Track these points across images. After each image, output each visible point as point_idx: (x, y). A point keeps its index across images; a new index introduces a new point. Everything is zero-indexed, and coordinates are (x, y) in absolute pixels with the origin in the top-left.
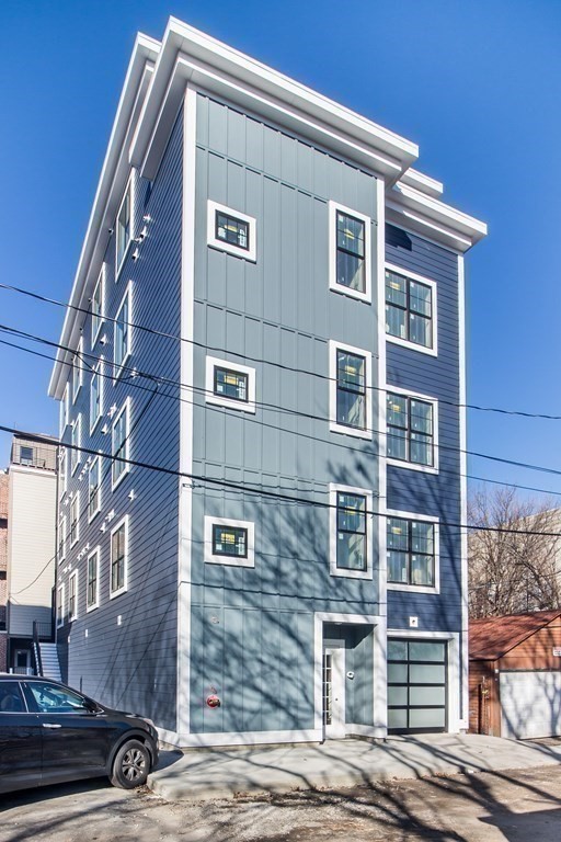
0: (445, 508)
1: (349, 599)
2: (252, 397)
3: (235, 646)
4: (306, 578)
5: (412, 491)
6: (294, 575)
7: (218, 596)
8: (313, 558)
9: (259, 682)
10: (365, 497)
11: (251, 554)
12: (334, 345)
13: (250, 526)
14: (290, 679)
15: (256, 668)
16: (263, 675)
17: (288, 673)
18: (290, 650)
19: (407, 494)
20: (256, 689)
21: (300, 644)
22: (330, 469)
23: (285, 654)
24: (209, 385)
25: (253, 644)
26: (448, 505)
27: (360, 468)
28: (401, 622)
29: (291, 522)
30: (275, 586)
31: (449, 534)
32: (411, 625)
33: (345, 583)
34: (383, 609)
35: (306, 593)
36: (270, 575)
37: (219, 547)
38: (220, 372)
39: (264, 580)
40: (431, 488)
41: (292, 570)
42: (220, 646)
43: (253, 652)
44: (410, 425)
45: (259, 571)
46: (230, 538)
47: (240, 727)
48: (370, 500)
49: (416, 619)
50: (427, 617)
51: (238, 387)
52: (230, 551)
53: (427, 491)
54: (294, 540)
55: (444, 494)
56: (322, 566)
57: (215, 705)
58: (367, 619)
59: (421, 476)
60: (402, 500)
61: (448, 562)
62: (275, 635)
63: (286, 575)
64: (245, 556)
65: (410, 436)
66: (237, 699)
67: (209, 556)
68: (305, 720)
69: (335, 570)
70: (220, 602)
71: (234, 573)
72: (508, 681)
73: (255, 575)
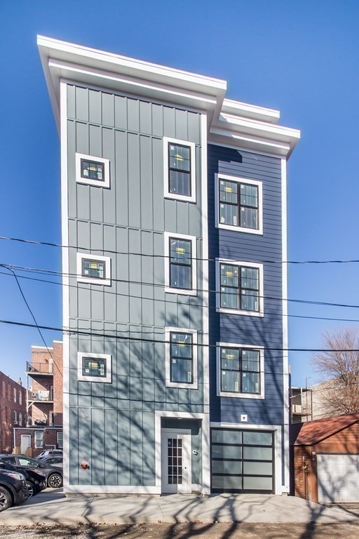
0: (267, 339)
1: (180, 402)
2: (108, 276)
3: (96, 431)
4: (147, 388)
5: (241, 329)
6: (138, 386)
7: (86, 400)
8: (152, 376)
9: (114, 454)
10: (191, 334)
11: (109, 375)
12: (167, 235)
13: (108, 357)
14: (135, 452)
15: (111, 444)
16: (116, 449)
17: (134, 448)
18: (136, 434)
19: (237, 331)
20: (110, 457)
21: (143, 430)
22: (164, 317)
23: (133, 437)
24: (79, 271)
25: (109, 429)
26: (271, 337)
27: (186, 315)
28: (232, 418)
29: (136, 352)
30: (125, 393)
31: (271, 357)
32: (242, 420)
33: (175, 391)
34: (207, 409)
35: (147, 398)
36: (121, 386)
37: (87, 371)
38: (86, 262)
39: (117, 389)
40: (256, 326)
41: (137, 383)
42: (87, 430)
43: (109, 434)
44: (240, 284)
45: (114, 385)
46: (95, 365)
47: (102, 482)
48: (195, 336)
49: (246, 416)
50: (253, 414)
51: (99, 270)
52: (94, 373)
53: (253, 328)
54: (138, 364)
55: (266, 330)
56: (159, 381)
57: (86, 468)
58: (193, 416)
59: (248, 318)
60: (232, 336)
61: (270, 377)
62: (124, 424)
63: (133, 386)
64: (105, 376)
65: (240, 292)
66: (99, 464)
67: (80, 377)
68: (147, 479)
69: (169, 383)
70: (89, 405)
71: (98, 387)
72: (323, 460)
73: (112, 387)
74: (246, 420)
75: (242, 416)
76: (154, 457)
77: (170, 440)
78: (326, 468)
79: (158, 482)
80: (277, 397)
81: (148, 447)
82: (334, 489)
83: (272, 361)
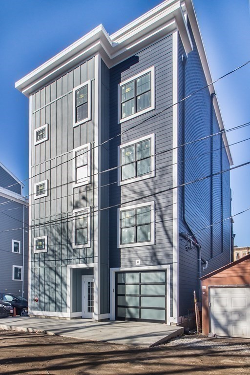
1: (80, 258)
3: (41, 280)
4: (63, 252)
6: (59, 251)
7: (37, 264)
8: (66, 243)
9: (48, 293)
11: (46, 247)
12: (74, 151)
13: (46, 237)
14: (58, 291)
15: (47, 287)
16: (49, 290)
17: (57, 289)
18: (59, 281)
19: (133, 195)
21: (61, 278)
22: (73, 205)
23: (57, 282)
25: (47, 279)
29: (59, 231)
30: (53, 257)
31: (161, 208)
32: (136, 264)
33: (78, 251)
35: (64, 258)
36: (51, 253)
37: (38, 247)
39: (50, 255)
40: (148, 186)
41: (59, 249)
42: (38, 280)
43: (46, 282)
45: (48, 253)
46: (40, 243)
47: (44, 309)
50: (144, 258)
51: (43, 189)
52: (40, 248)
54: (59, 238)
55: (157, 186)
56: (69, 245)
57: (37, 301)
61: (159, 225)
62: (53, 275)
63: (57, 252)
64: (44, 249)
66: (42, 299)
67: (35, 251)
68: (63, 308)
69: (74, 246)
70: (38, 266)
71: (42, 255)
72: (216, 294)
73: (48, 255)
74: (139, 264)
75: (137, 261)
76: (67, 294)
77: (89, 283)
78: (218, 301)
79: (69, 310)
80: (166, 241)
81: (63, 288)
82: (229, 322)
83: (161, 211)
